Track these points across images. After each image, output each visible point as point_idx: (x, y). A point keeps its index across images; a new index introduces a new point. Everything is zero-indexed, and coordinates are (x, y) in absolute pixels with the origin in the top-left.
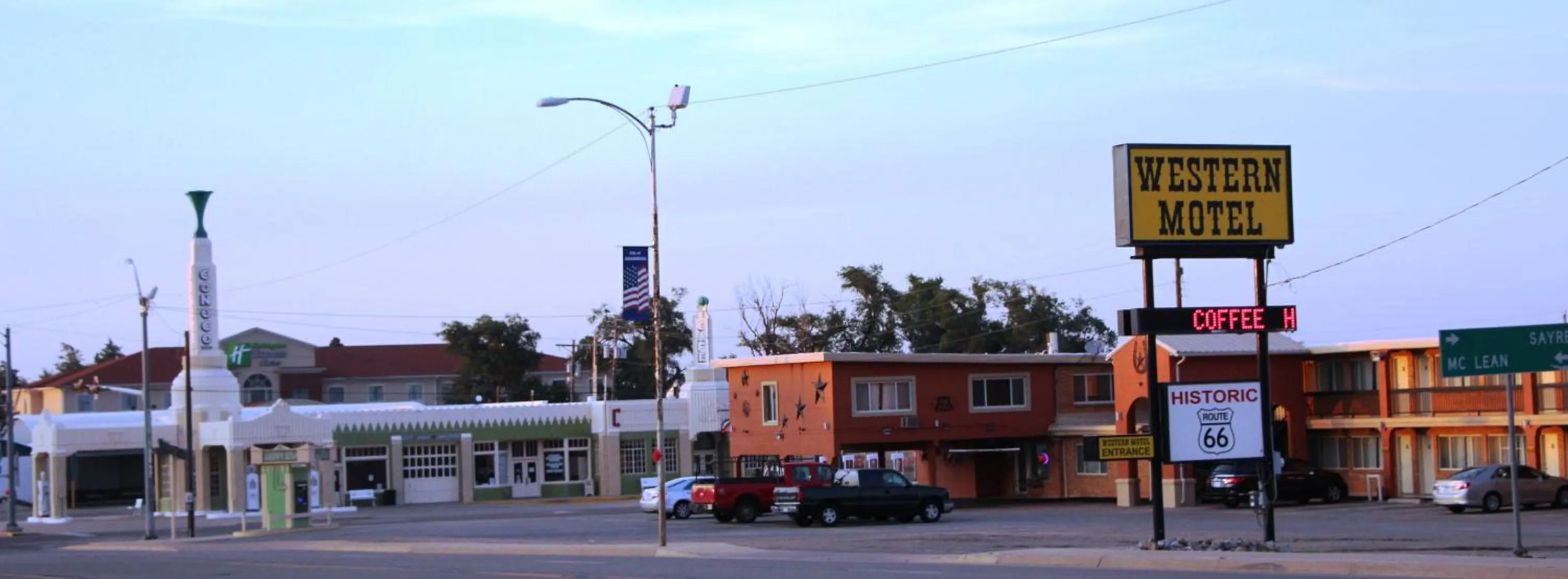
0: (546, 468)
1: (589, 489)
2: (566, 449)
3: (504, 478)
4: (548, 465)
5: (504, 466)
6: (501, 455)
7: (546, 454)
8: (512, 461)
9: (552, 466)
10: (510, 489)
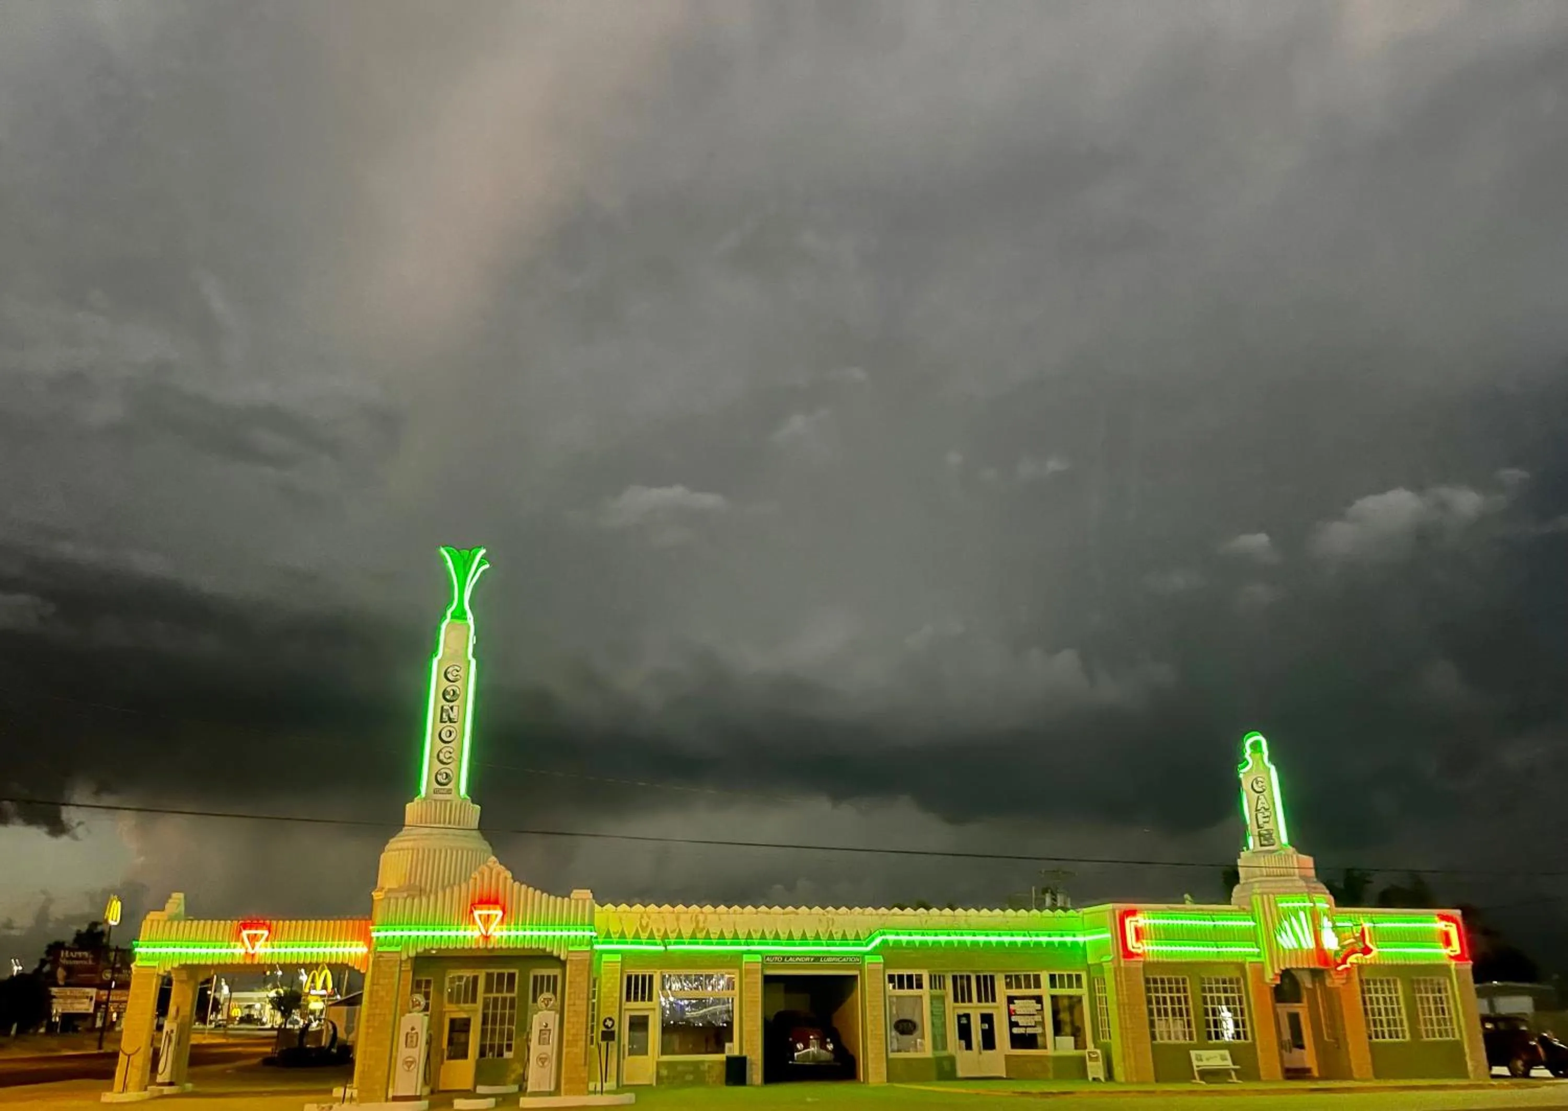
0: (1013, 1024)
1: (1096, 1069)
2: (1046, 991)
3: (940, 1041)
4: (1014, 1019)
5: (939, 1017)
6: (933, 998)
7: (1011, 1000)
8: (952, 1010)
9: (1021, 1021)
10: (952, 1060)
